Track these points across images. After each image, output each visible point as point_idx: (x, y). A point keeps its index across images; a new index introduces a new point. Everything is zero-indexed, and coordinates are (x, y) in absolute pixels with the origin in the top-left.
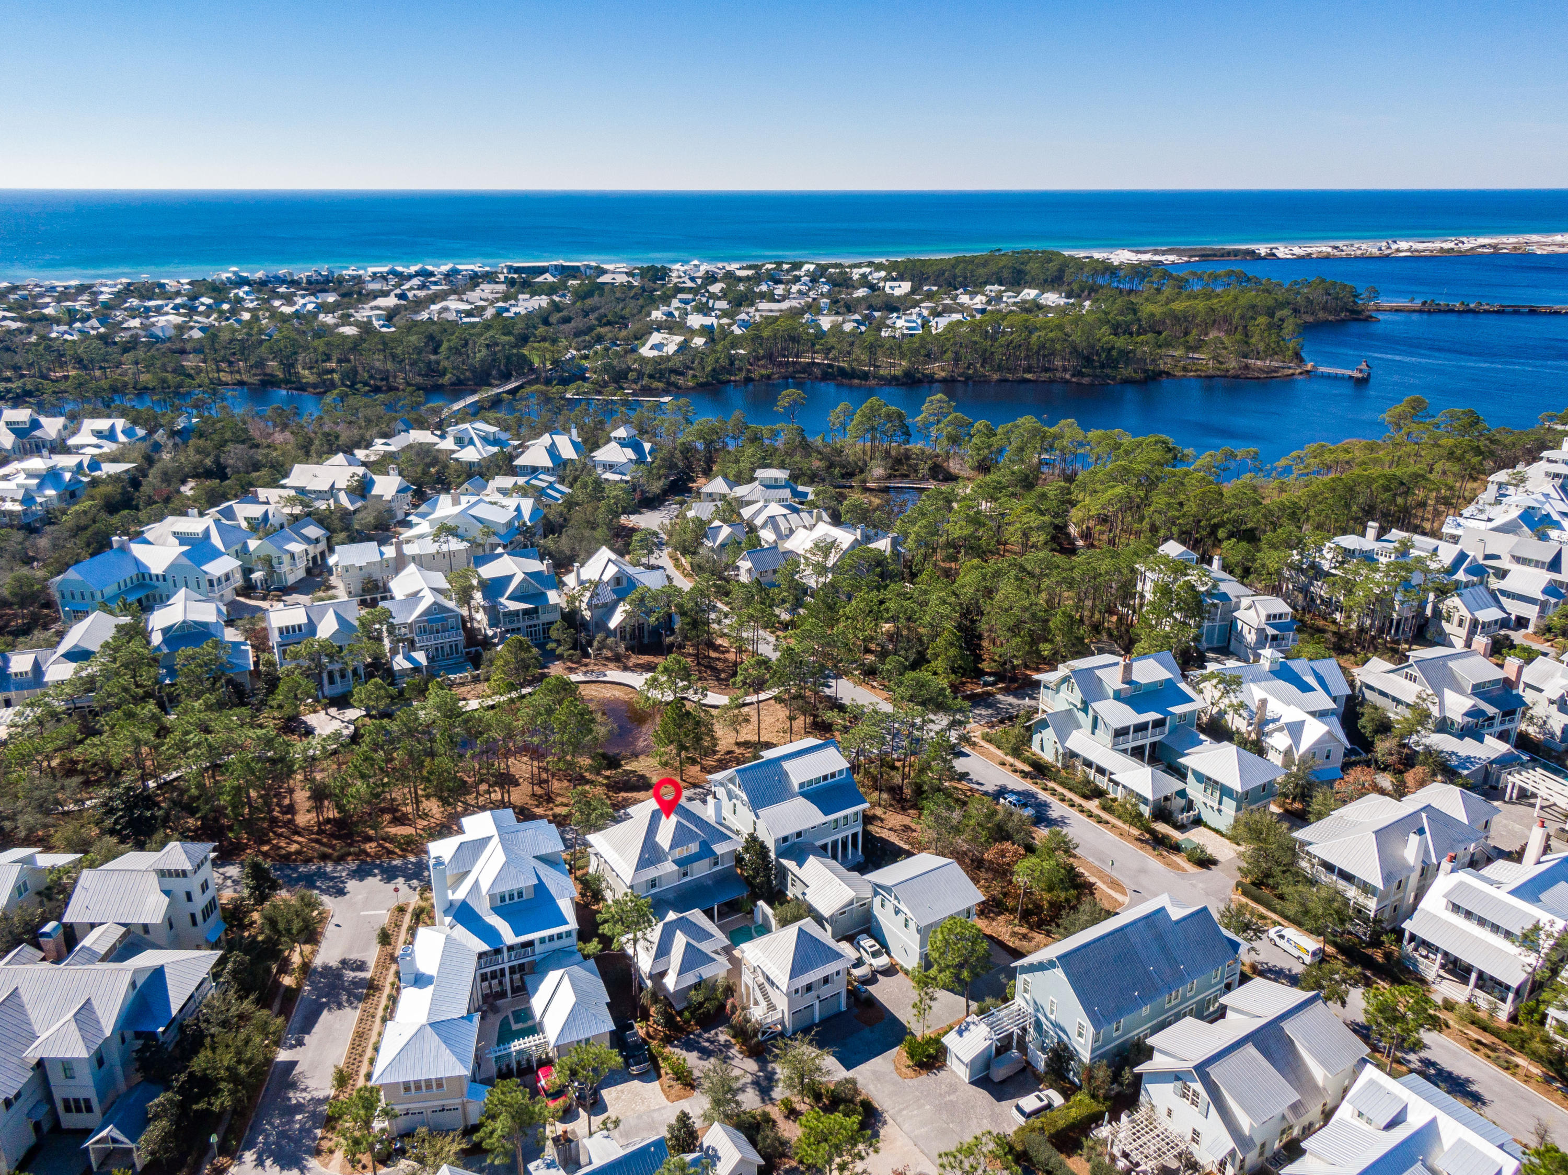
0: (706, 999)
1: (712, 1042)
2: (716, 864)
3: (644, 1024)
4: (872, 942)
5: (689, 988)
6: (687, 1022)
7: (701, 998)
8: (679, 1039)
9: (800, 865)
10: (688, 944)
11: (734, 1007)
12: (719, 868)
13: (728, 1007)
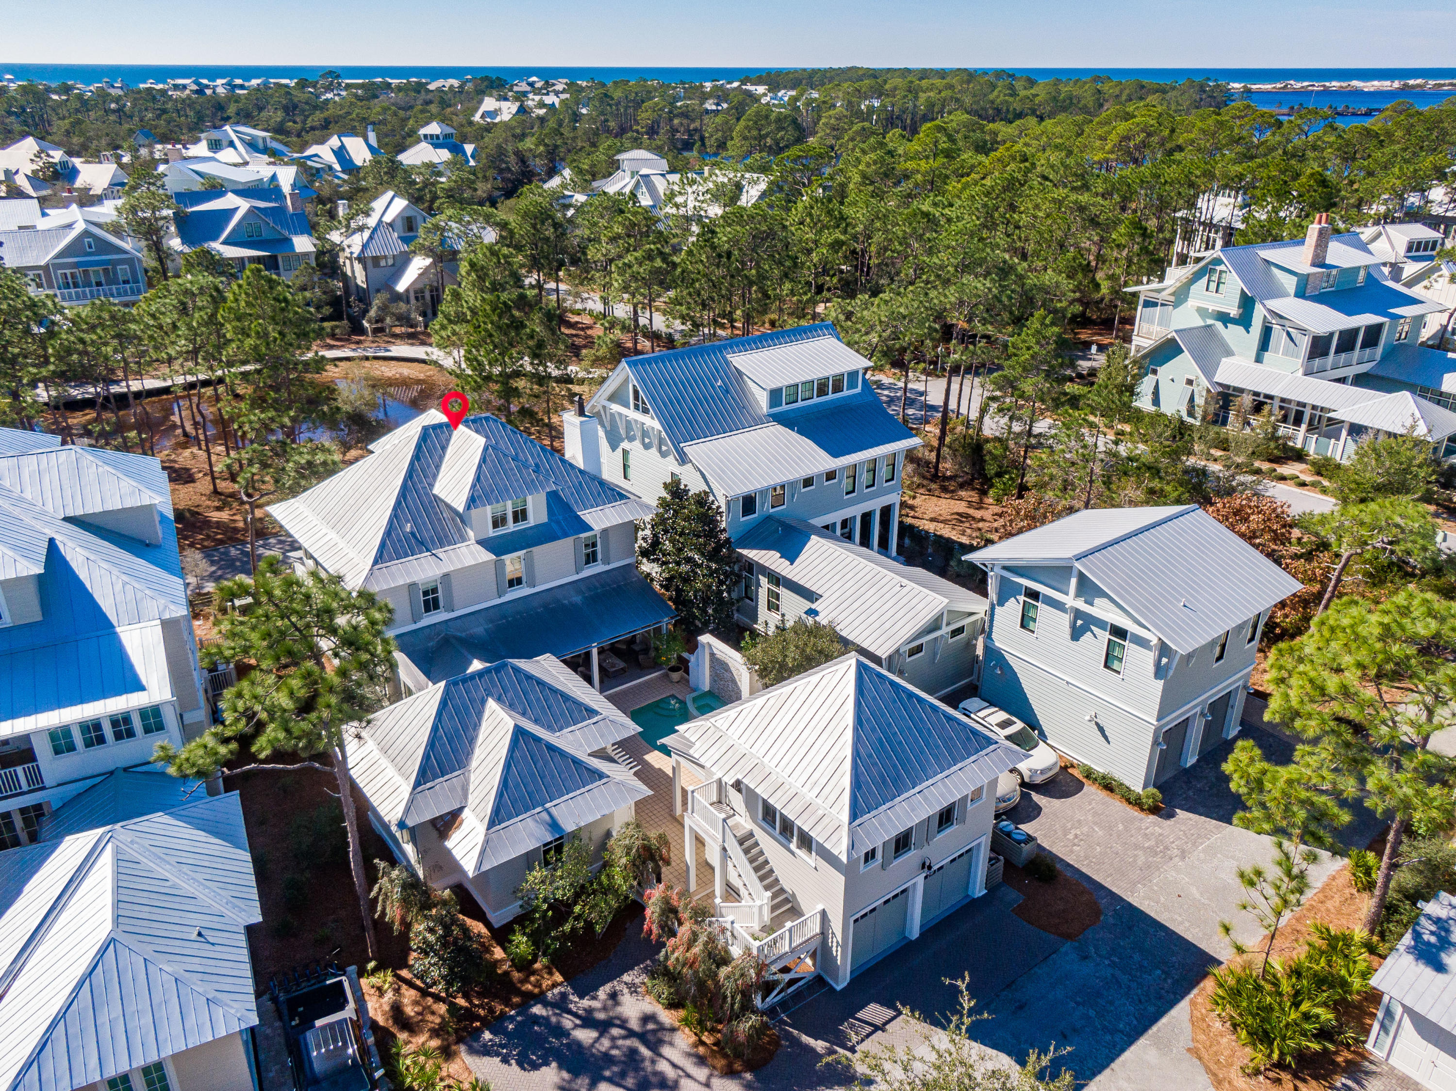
0: (580, 892)
1: (603, 1027)
2: (591, 558)
3: (385, 979)
4: (1003, 716)
5: (528, 860)
6: (525, 966)
7: (562, 890)
8: (495, 1023)
9: (791, 556)
10: (519, 733)
11: (670, 911)
12: (598, 568)
13: (652, 912)
